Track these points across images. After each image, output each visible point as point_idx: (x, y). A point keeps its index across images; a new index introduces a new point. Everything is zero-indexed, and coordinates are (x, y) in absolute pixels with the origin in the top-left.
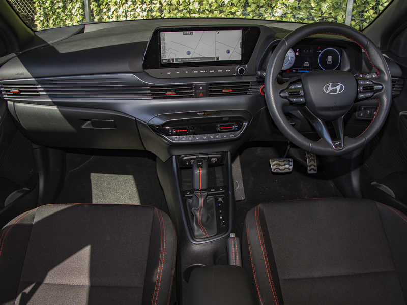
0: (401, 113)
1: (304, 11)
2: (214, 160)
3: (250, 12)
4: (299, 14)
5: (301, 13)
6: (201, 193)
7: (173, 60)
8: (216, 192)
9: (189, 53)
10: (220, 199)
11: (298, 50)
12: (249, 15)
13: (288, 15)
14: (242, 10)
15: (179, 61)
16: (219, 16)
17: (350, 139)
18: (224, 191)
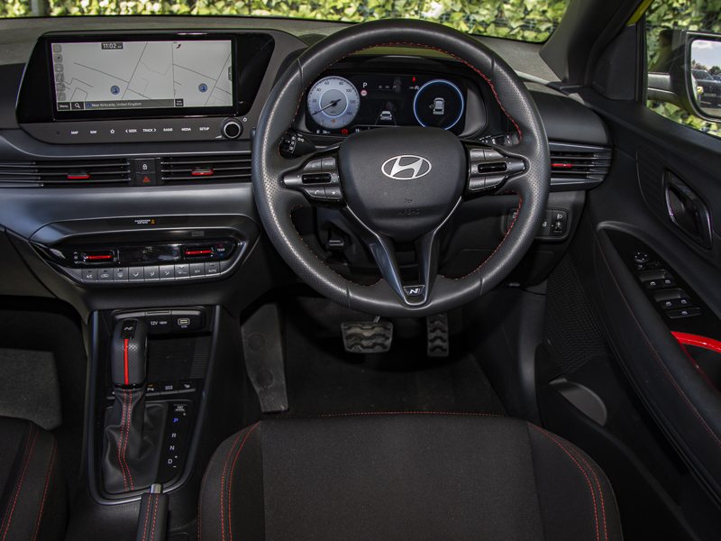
0: (602, 225)
1: (488, 6)
2: (184, 323)
3: (375, 8)
4: (477, 13)
5: (484, 12)
6: (128, 393)
7: (81, 104)
8: (176, 392)
9: (115, 90)
10: (180, 408)
11: (365, 84)
12: (371, 14)
13: (453, 15)
14: (358, 4)
15: (95, 107)
16: (311, 15)
17: (448, 281)
18: (193, 390)
